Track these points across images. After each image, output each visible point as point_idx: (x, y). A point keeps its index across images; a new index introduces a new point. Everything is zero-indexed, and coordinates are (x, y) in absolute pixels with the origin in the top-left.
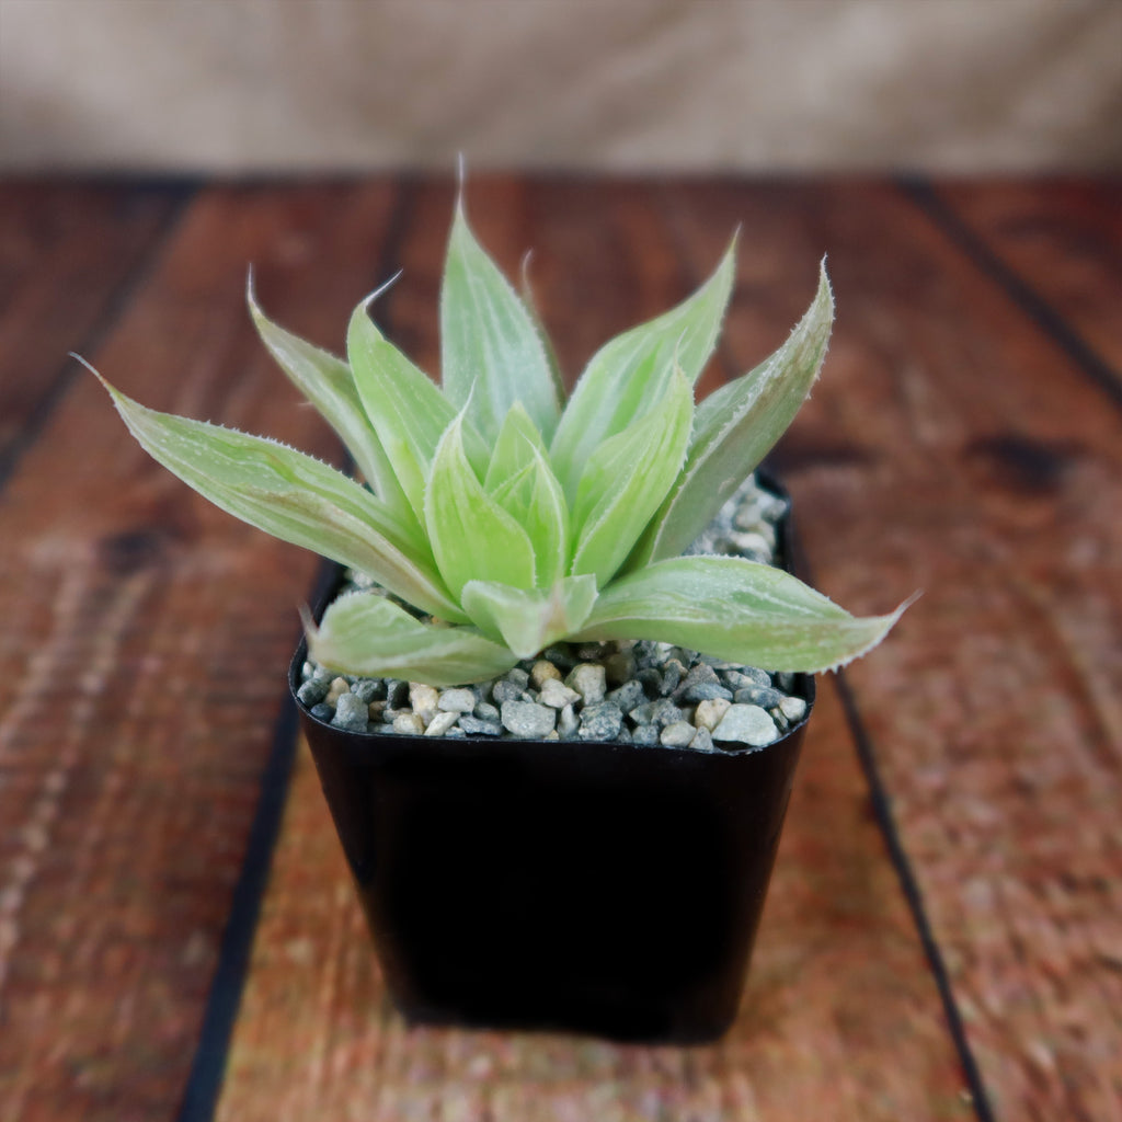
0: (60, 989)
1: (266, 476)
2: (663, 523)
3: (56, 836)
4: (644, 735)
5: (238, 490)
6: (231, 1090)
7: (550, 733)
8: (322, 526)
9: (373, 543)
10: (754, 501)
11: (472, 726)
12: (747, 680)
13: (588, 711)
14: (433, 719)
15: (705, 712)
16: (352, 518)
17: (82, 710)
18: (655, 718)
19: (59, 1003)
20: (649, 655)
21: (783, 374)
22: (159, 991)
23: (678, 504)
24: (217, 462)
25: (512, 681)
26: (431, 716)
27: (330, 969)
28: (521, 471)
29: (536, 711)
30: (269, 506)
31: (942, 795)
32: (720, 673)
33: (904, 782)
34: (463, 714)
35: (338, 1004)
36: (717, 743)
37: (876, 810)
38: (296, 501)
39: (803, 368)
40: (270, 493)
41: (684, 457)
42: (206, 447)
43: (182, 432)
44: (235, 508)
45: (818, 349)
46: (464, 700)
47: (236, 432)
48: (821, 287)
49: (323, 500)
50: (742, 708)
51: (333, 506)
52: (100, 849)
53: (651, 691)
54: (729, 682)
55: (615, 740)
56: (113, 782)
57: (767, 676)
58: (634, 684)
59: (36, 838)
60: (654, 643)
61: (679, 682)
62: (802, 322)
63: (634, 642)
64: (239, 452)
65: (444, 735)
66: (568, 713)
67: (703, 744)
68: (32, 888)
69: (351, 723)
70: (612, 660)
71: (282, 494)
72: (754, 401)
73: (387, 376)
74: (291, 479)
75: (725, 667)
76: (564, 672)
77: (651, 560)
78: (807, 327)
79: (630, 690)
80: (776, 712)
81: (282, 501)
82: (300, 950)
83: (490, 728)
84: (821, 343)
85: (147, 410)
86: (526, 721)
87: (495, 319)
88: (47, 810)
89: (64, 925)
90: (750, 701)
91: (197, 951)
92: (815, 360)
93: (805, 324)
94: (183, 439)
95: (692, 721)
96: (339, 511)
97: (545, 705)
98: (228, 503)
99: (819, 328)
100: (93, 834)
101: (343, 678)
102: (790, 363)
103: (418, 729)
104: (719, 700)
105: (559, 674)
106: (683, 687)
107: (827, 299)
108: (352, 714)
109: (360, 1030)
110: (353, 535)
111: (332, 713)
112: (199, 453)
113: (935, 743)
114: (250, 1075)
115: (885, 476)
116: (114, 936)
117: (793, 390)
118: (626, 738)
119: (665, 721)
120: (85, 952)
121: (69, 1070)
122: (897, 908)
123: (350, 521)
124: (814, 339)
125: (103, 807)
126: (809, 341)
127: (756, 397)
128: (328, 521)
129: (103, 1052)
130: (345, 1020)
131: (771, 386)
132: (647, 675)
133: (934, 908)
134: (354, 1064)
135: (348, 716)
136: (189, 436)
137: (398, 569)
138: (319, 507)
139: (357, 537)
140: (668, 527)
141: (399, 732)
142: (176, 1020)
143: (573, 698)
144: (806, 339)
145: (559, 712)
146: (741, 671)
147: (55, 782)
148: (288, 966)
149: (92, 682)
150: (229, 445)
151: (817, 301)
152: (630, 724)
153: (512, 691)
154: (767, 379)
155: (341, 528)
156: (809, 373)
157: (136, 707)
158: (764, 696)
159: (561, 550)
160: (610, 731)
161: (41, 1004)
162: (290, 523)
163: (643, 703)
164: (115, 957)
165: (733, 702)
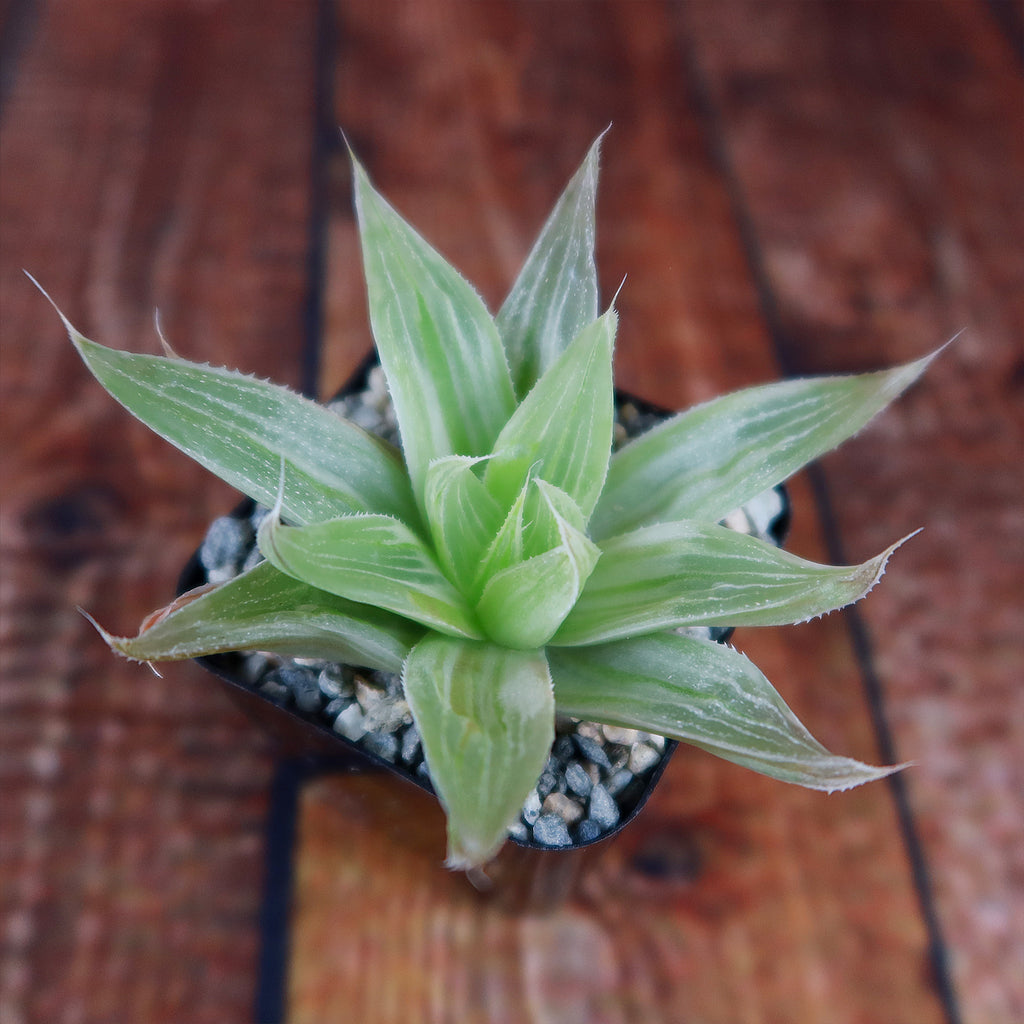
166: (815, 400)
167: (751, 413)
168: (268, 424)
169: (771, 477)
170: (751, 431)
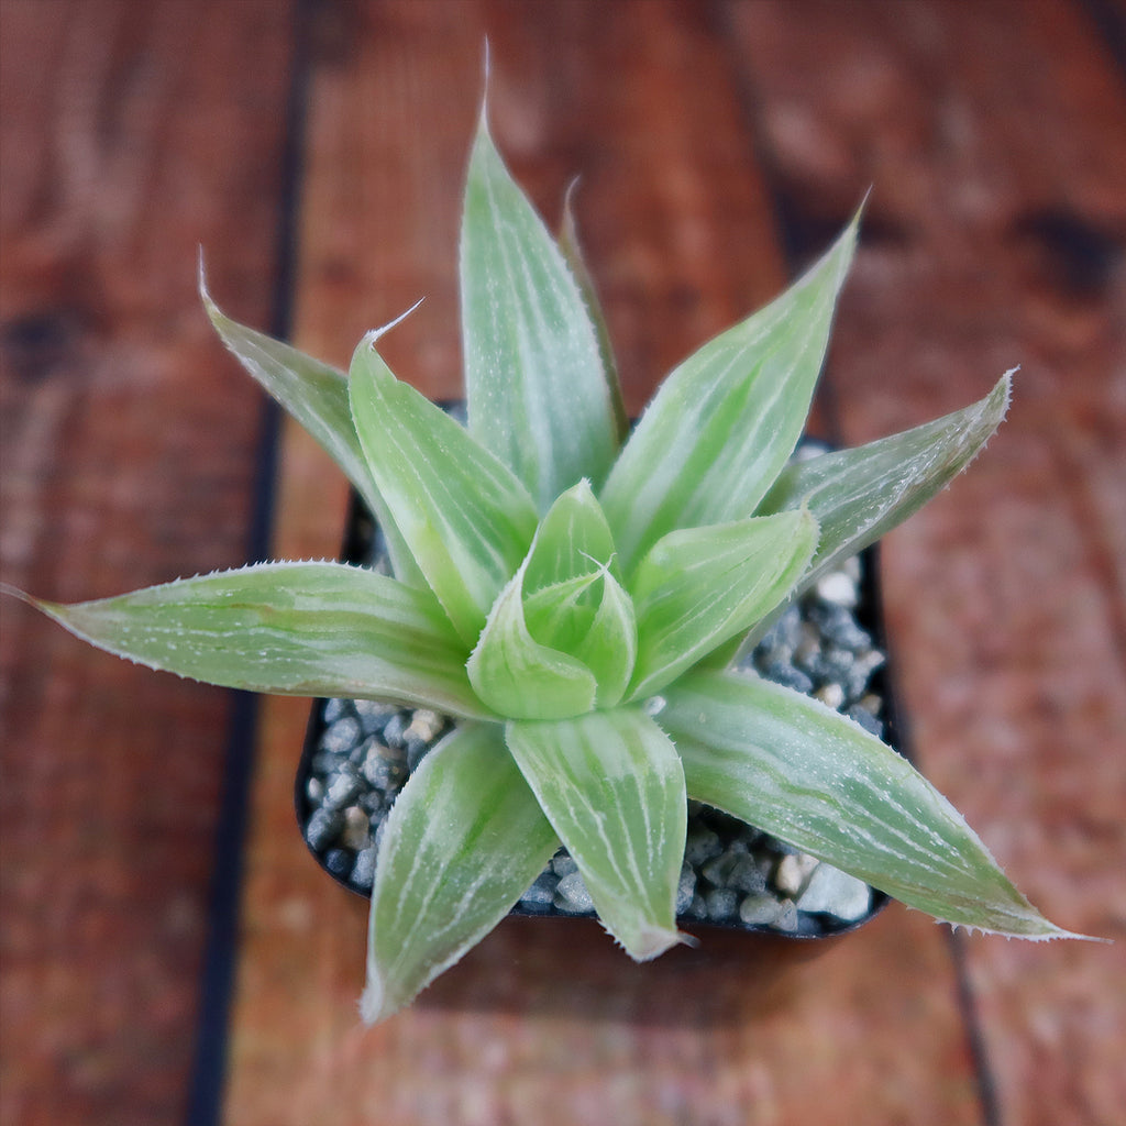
0: (38, 963)
4: (718, 906)
15: (789, 870)
18: (734, 881)
42: (180, 631)
50: (832, 870)
67: (788, 922)
72: (885, 512)
82: (296, 914)
87: (532, 291)
89: (29, 882)
93: (967, 425)
99: (984, 431)
100: (43, 762)
104: (806, 857)
116: (88, 899)
118: (701, 911)
124: (974, 440)
126: (967, 444)
131: (908, 492)
136: (155, 621)
144: (964, 442)
150: (209, 606)
152: (704, 887)
163: (718, 856)
164: (92, 927)
166: (940, 842)
167: (879, 781)
168: (544, 332)
169: (796, 831)
170: (857, 792)
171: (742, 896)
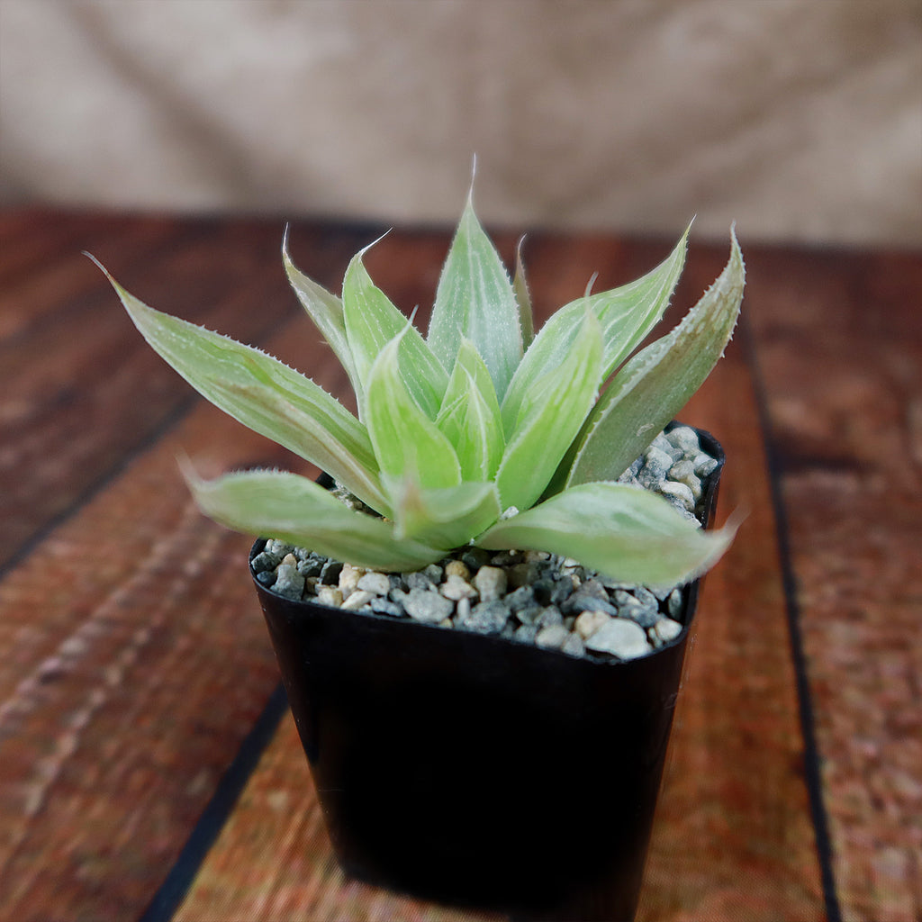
0: (90, 795)
1: (237, 372)
2: (579, 454)
3: (129, 678)
4: (523, 635)
5: (210, 379)
6: (189, 904)
7: (443, 620)
8: (278, 419)
9: (323, 440)
10: (693, 458)
11: (380, 606)
12: (633, 601)
13: (481, 607)
14: (351, 595)
15: (584, 622)
16: (303, 415)
17: (179, 586)
18: (538, 621)
19: (86, 806)
20: (552, 568)
21: (695, 330)
22: (161, 811)
23: (593, 438)
24: (197, 355)
25: (427, 574)
26: (349, 592)
27: (298, 819)
28: (461, 397)
29: (434, 599)
30: (236, 397)
31: (874, 764)
32: (610, 591)
33: (840, 747)
34: (379, 596)
35: (294, 850)
36: (589, 651)
37: (807, 767)
38: (255, 394)
39: (717, 327)
40: (234, 385)
41: (596, 394)
42: (192, 344)
43: (173, 329)
44: (215, 399)
45: (730, 311)
46: (379, 583)
47: (228, 339)
48: (733, 254)
49: (278, 396)
50: (619, 623)
51: (286, 403)
52: (156, 692)
53: (541, 598)
54: (616, 600)
55: (498, 634)
56: (182, 643)
57: (655, 601)
58: (526, 589)
59: (114, 676)
60: (561, 560)
61: (570, 594)
62: (715, 284)
63: (543, 556)
64: (223, 353)
65: (357, 611)
66: (463, 606)
67: (574, 648)
68: (98, 714)
69: (286, 590)
70: (518, 568)
71: (244, 386)
72: (666, 352)
73: (372, 315)
74: (267, 380)
75: (614, 586)
76: (472, 572)
77: (567, 486)
78: (719, 289)
79: (522, 594)
80: (652, 632)
81: (244, 393)
82: (279, 800)
83: (393, 609)
84: (733, 305)
85: (148, 308)
86: (424, 607)
87: (482, 284)
88: (128, 656)
89: (110, 746)
90: (631, 618)
91: (200, 785)
92: (727, 321)
93: (718, 285)
94: (173, 334)
95: (572, 629)
96: (292, 407)
97: (444, 597)
98: (210, 393)
99: (731, 291)
100: (155, 680)
101: (294, 555)
102: (702, 320)
103: (335, 602)
104: (600, 613)
105: (466, 574)
106: (572, 598)
107: (739, 264)
108: (288, 583)
109: (305, 876)
110: (305, 430)
111: (273, 580)
112: (184, 347)
113: (878, 716)
114: (207, 896)
115: (877, 484)
116: (144, 761)
117: (707, 348)
118: (508, 634)
119: (545, 624)
120: (118, 770)
121: (76, 861)
122: (807, 862)
123: (301, 417)
124: (726, 302)
125: (169, 661)
126: (721, 303)
127: (668, 348)
128: (283, 416)
129: (105, 852)
130: (296, 865)
131: (683, 340)
132: (543, 584)
133: (844, 868)
134: (292, 905)
135: (284, 584)
136: (179, 333)
137: (345, 467)
138: (275, 402)
139: (310, 433)
140: (584, 458)
141: (321, 603)
142: (166, 838)
143: (469, 592)
144: (718, 300)
145: (456, 603)
146: (631, 592)
147: (142, 636)
148: (266, 811)
149: (192, 567)
150: (216, 347)
151: (729, 266)
152: (515, 622)
153: (422, 581)
154: (679, 334)
155: (296, 424)
156: (722, 332)
157: (217, 590)
158: (643, 616)
159: (484, 465)
160: (493, 625)
161: (74, 804)
162: (255, 414)
163: (533, 606)
164: (138, 779)
165: (614, 616)
171: (540, 628)
